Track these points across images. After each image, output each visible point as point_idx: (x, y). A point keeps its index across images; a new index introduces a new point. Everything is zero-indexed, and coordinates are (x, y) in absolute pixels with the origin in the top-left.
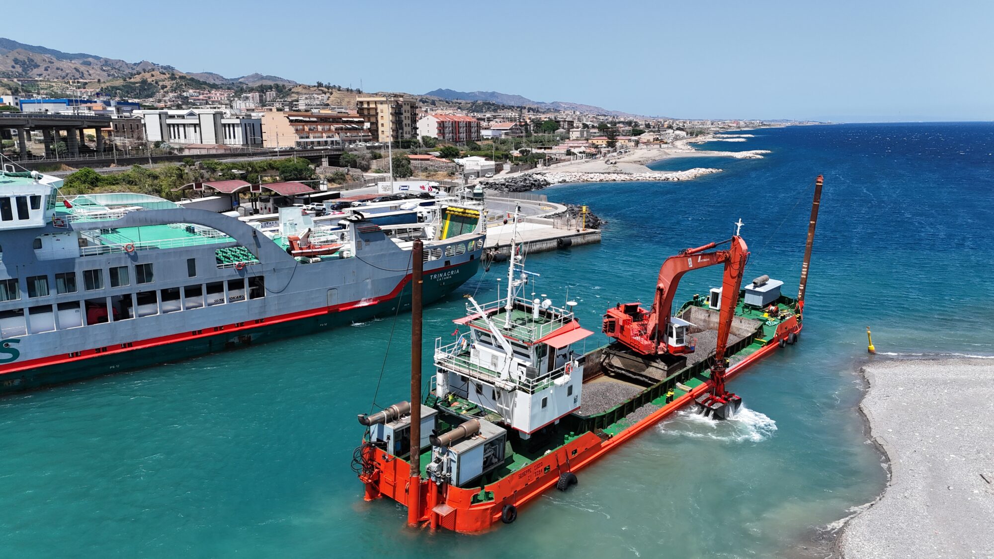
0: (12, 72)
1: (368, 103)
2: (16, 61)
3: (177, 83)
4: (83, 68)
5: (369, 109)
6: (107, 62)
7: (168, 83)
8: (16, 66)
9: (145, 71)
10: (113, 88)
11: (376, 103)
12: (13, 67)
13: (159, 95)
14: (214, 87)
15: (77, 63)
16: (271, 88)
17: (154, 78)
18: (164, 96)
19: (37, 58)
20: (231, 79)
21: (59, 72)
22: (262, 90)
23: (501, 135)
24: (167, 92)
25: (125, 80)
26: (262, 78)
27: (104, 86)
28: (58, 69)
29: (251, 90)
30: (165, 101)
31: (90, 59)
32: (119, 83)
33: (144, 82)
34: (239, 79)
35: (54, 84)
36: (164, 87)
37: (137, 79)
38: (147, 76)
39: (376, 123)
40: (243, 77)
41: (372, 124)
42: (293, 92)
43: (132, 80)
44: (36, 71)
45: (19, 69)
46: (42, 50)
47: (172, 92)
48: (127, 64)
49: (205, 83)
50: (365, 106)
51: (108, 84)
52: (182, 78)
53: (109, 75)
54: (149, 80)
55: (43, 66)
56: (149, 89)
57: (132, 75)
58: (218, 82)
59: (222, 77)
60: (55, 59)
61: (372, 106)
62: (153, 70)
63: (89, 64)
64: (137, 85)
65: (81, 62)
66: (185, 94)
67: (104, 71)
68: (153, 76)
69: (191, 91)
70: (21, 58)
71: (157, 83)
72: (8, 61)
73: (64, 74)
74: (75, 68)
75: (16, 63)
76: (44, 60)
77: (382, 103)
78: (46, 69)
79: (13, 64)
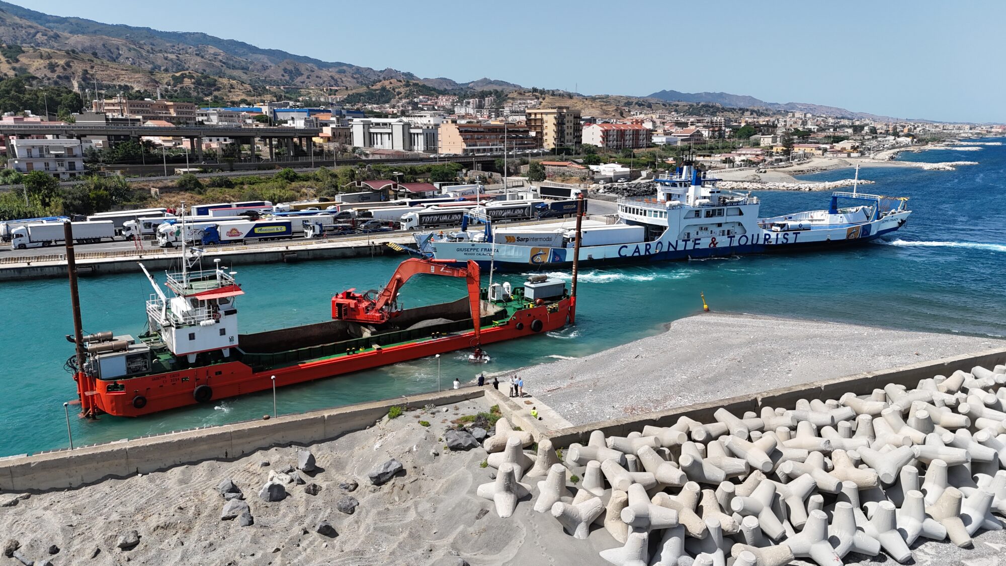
0: (281, 80)
1: (535, 114)
2: (285, 70)
3: (410, 90)
4: (337, 76)
5: (535, 120)
6: (358, 70)
7: (402, 90)
8: (286, 75)
9: (384, 79)
10: (358, 94)
11: (542, 114)
12: (283, 76)
13: (393, 101)
14: (444, 93)
15: (333, 72)
16: (490, 93)
17: (391, 86)
18: (398, 102)
19: (302, 68)
20: (462, 84)
21: (318, 79)
22: (483, 95)
23: (676, 142)
24: (400, 99)
25: (368, 87)
26: (490, 82)
27: (350, 93)
28: (317, 77)
29: (473, 96)
30: (398, 107)
31: (345, 68)
32: (363, 90)
33: (384, 89)
34: (469, 83)
35: (311, 91)
36: (399, 93)
37: (378, 86)
38: (386, 83)
39: (541, 133)
40: (473, 82)
41: (537, 133)
42: (509, 98)
43: (374, 87)
44: (300, 79)
45: (287, 78)
46: (307, 59)
47: (405, 98)
48: (374, 71)
49: (434, 89)
50: (533, 117)
51: (354, 91)
52: (415, 85)
53: (358, 82)
54: (388, 87)
55: (306, 74)
56: (387, 95)
57: (374, 83)
58: (449, 88)
59: (454, 82)
60: (316, 68)
61: (539, 116)
62: (392, 78)
63: (344, 72)
64: (377, 92)
65: (337, 70)
66: (416, 100)
67: (354, 78)
68: (391, 83)
69: (421, 97)
70: (290, 67)
71: (394, 89)
72: (279, 70)
73: (321, 82)
74: (331, 76)
75: (285, 72)
76: (307, 69)
77: (547, 114)
78: (308, 78)
79: (283, 72)
